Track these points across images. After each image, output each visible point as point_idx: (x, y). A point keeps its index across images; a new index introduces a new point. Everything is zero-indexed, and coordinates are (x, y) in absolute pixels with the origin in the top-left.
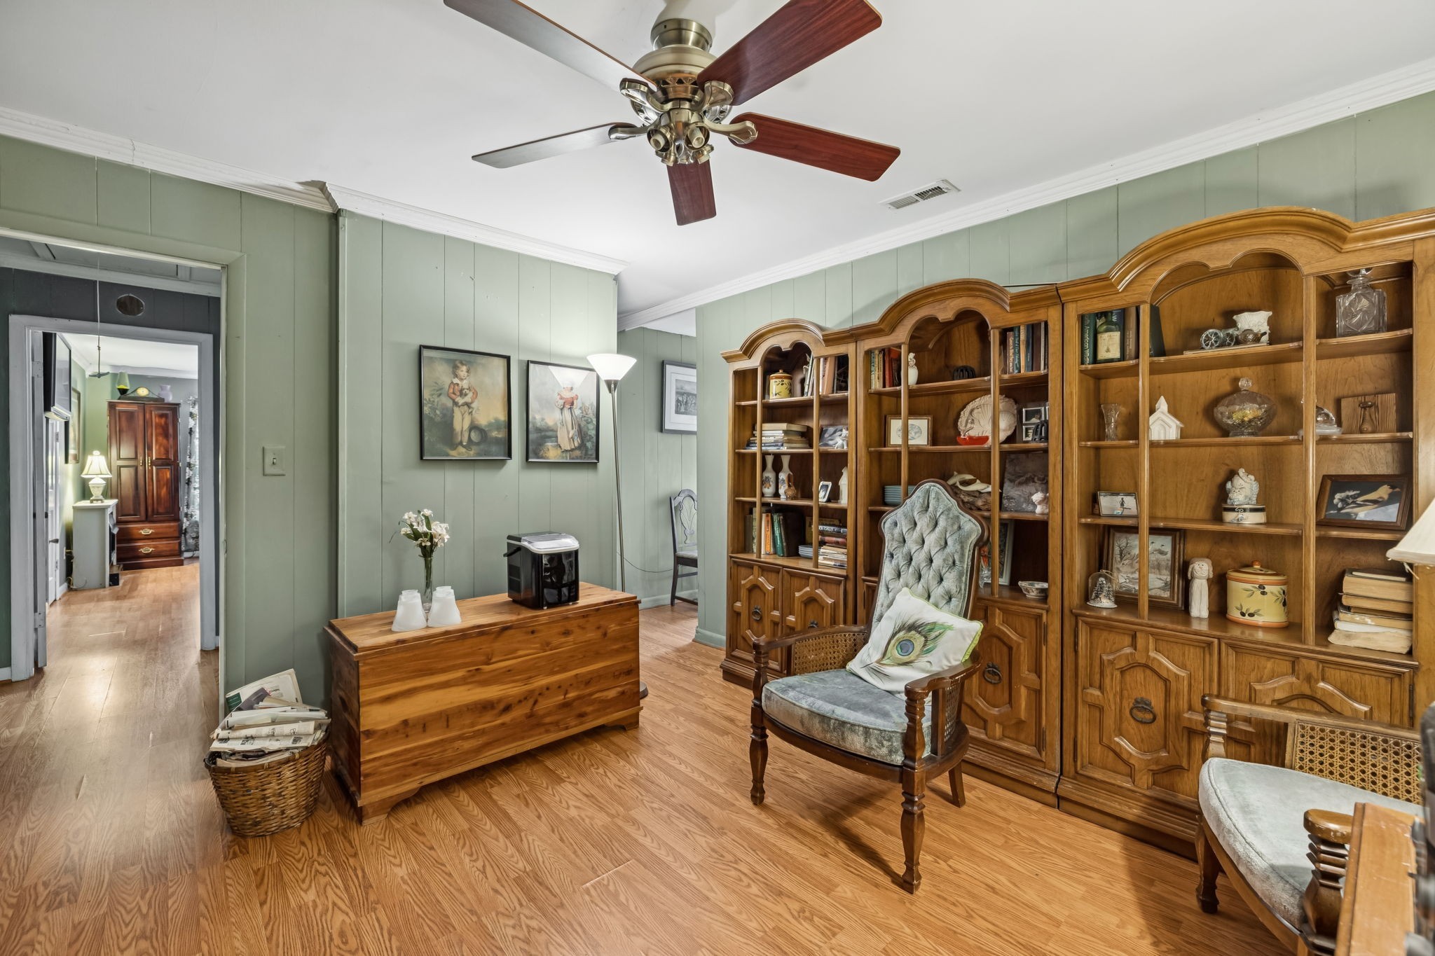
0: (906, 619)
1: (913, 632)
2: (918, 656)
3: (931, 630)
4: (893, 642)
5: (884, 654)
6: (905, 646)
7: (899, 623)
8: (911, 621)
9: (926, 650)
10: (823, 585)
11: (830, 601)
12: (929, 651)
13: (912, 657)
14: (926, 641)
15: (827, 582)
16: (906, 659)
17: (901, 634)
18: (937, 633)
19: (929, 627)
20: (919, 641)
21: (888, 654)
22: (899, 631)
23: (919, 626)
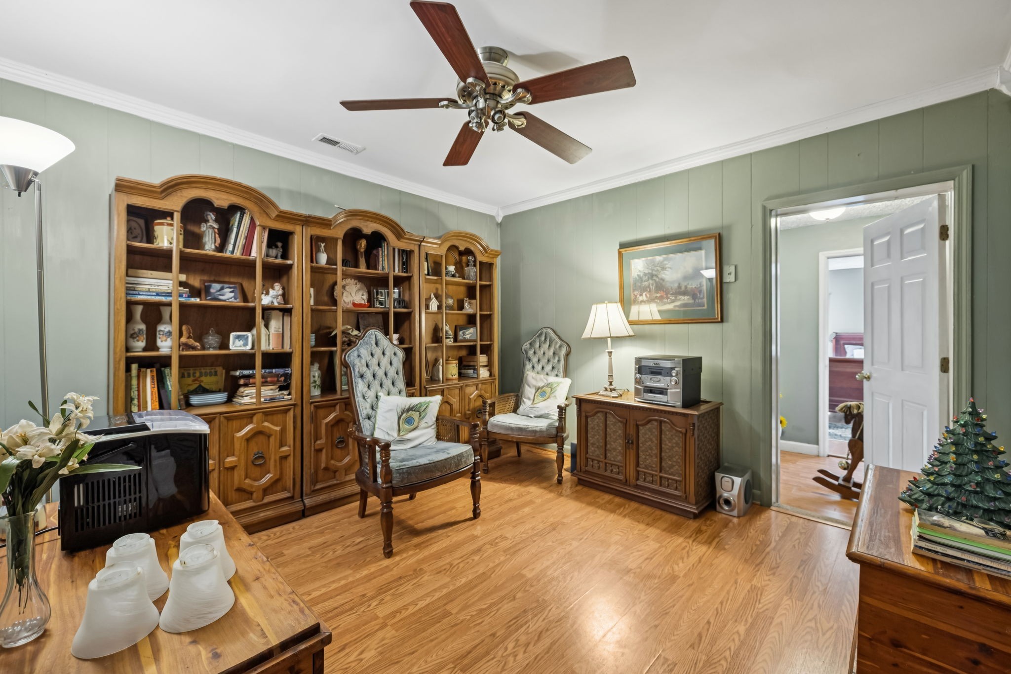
0: (403, 407)
1: (410, 412)
2: (419, 423)
3: (420, 407)
4: (401, 422)
5: (399, 430)
6: (409, 421)
7: (400, 410)
8: (407, 407)
9: (421, 418)
10: (269, 417)
11: (278, 429)
12: (423, 418)
13: (416, 424)
14: (420, 413)
15: (273, 414)
16: (413, 427)
17: (404, 415)
18: (425, 407)
19: (419, 406)
20: (415, 415)
21: (402, 429)
22: (402, 414)
23: (413, 407)
